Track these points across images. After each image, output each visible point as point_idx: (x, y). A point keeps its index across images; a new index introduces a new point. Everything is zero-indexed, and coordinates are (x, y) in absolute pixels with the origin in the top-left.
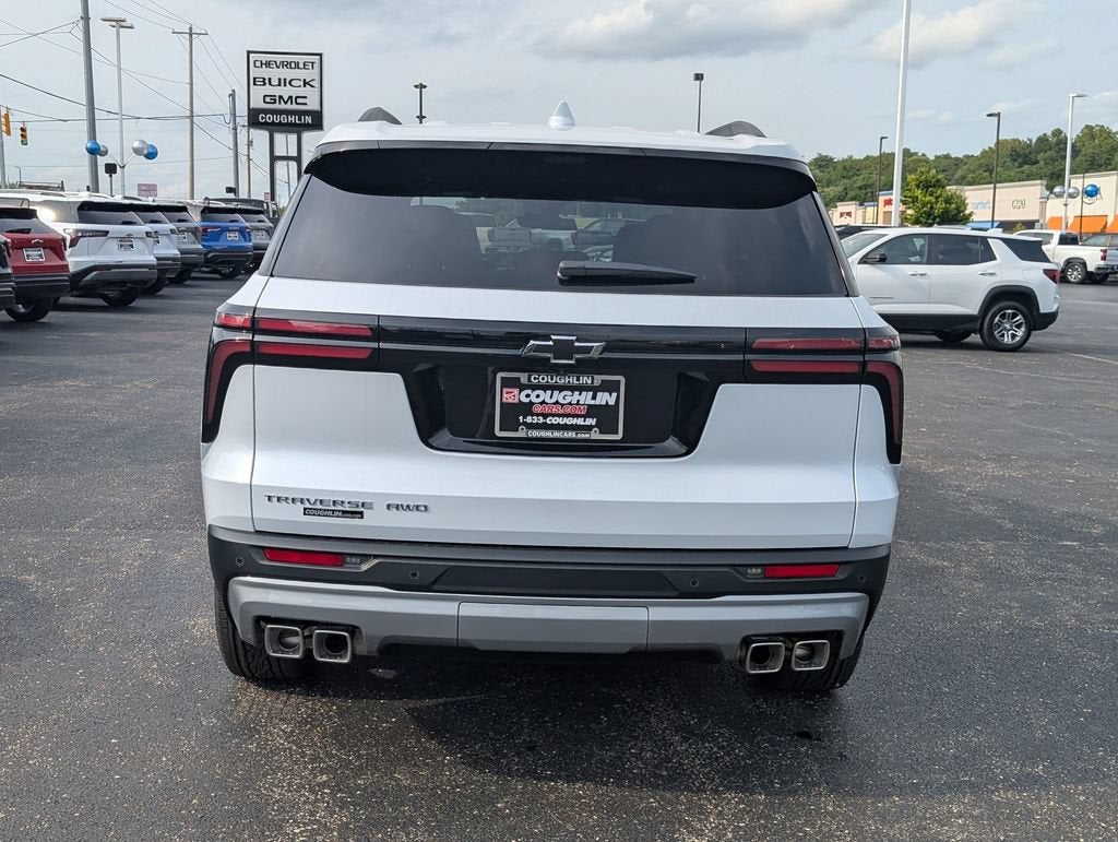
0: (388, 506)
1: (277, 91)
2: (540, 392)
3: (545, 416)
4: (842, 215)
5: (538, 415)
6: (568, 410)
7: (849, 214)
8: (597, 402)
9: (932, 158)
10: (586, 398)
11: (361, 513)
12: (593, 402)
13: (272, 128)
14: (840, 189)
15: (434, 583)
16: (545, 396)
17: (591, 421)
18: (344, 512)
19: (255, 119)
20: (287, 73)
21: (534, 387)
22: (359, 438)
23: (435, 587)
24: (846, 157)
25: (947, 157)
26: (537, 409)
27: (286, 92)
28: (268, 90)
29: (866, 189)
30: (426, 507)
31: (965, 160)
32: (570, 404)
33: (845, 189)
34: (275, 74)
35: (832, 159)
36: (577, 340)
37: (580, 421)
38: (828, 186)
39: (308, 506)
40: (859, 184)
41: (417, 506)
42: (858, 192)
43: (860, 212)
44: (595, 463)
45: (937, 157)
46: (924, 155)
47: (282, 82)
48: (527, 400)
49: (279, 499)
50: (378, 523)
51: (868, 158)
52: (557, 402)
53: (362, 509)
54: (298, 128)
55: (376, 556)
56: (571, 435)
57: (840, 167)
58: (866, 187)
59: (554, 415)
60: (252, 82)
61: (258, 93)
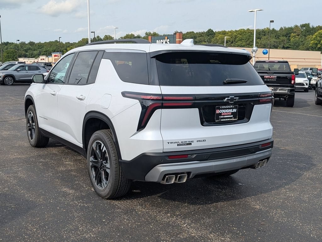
0: (197, 141)
2: (223, 110)
3: (224, 116)
4: (41, 60)
5: (222, 116)
6: (228, 114)
7: (44, 59)
8: (233, 111)
9: (64, 43)
10: (231, 111)
11: (191, 144)
12: (232, 112)
14: (38, 52)
15: (209, 158)
16: (224, 111)
17: (232, 116)
18: (187, 144)
21: (222, 109)
22: (187, 125)
23: (209, 159)
24: (39, 42)
25: (69, 43)
26: (222, 114)
29: (46, 52)
30: (205, 140)
31: (74, 44)
32: (228, 112)
33: (40, 52)
35: (34, 43)
36: (234, 97)
37: (230, 116)
38: (34, 51)
39: (178, 143)
40: (44, 50)
41: (203, 140)
42: (44, 53)
43: (47, 59)
44: (234, 126)
45: (66, 43)
46: (62, 42)
48: (220, 112)
49: (171, 143)
50: (195, 146)
51: (45, 43)
52: (226, 112)
53: (191, 143)
55: (195, 154)
56: (229, 120)
57: (37, 45)
58: (46, 51)
59: (225, 115)
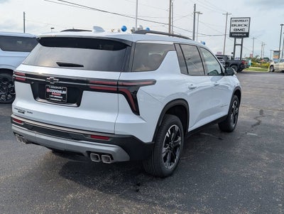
0: (27, 112)
1: (237, 28)
6: (58, 95)
11: (24, 113)
12: (62, 93)
13: (236, 37)
16: (54, 91)
17: (61, 97)
19: (231, 35)
20: (241, 23)
21: (52, 89)
26: (52, 94)
27: (240, 28)
28: (235, 27)
32: (58, 93)
34: (237, 23)
36: (54, 79)
39: (18, 110)
41: (31, 113)
47: (239, 25)
48: (51, 92)
52: (56, 93)
54: (242, 37)
55: (25, 122)
56: (58, 100)
59: (55, 95)
60: (231, 25)
61: (233, 28)
